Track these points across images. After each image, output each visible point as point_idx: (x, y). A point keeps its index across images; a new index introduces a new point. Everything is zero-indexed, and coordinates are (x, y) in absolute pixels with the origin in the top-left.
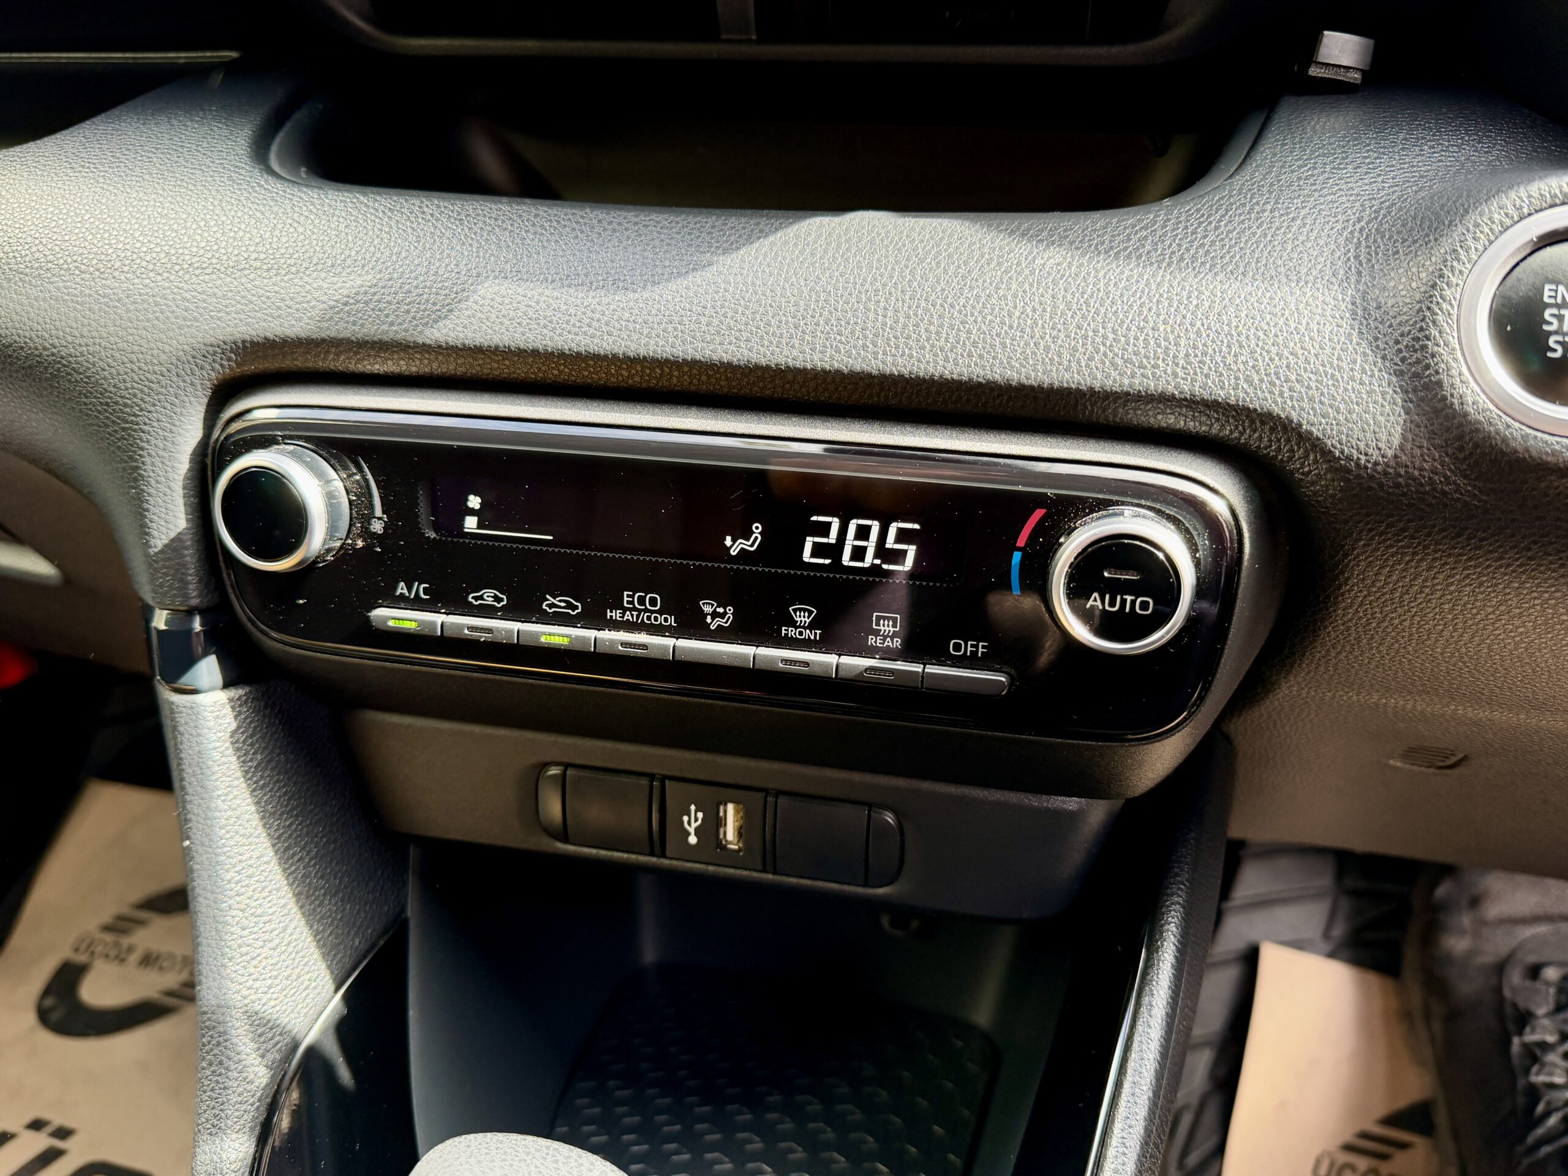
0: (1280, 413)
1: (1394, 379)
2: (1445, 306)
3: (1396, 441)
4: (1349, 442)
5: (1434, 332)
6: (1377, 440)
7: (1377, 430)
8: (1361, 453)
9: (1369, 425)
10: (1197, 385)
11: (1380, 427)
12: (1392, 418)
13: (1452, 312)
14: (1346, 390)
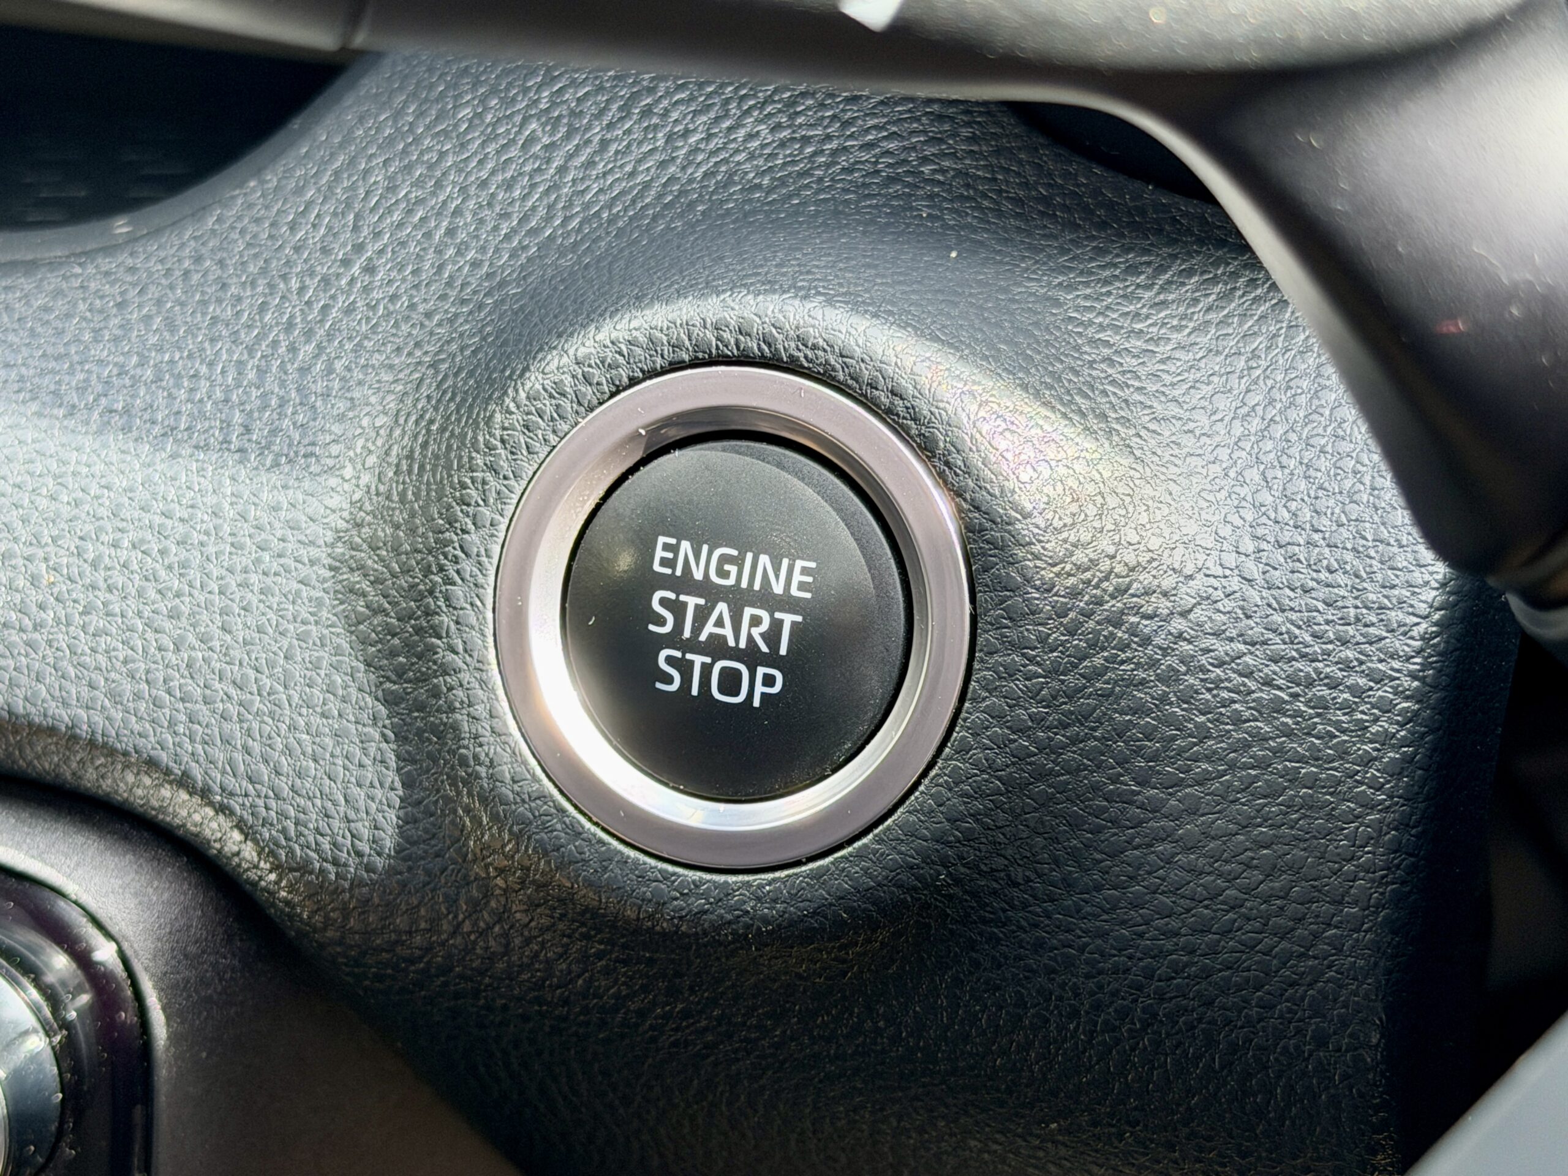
0: (171, 764)
1: (383, 711)
2: (467, 566)
3: (388, 844)
4: (301, 834)
5: (445, 620)
6: (353, 836)
7: (352, 815)
8: (325, 860)
9: (335, 804)
10: (20, 693)
11: (357, 810)
12: (378, 793)
13: (481, 580)
14: (293, 727)
